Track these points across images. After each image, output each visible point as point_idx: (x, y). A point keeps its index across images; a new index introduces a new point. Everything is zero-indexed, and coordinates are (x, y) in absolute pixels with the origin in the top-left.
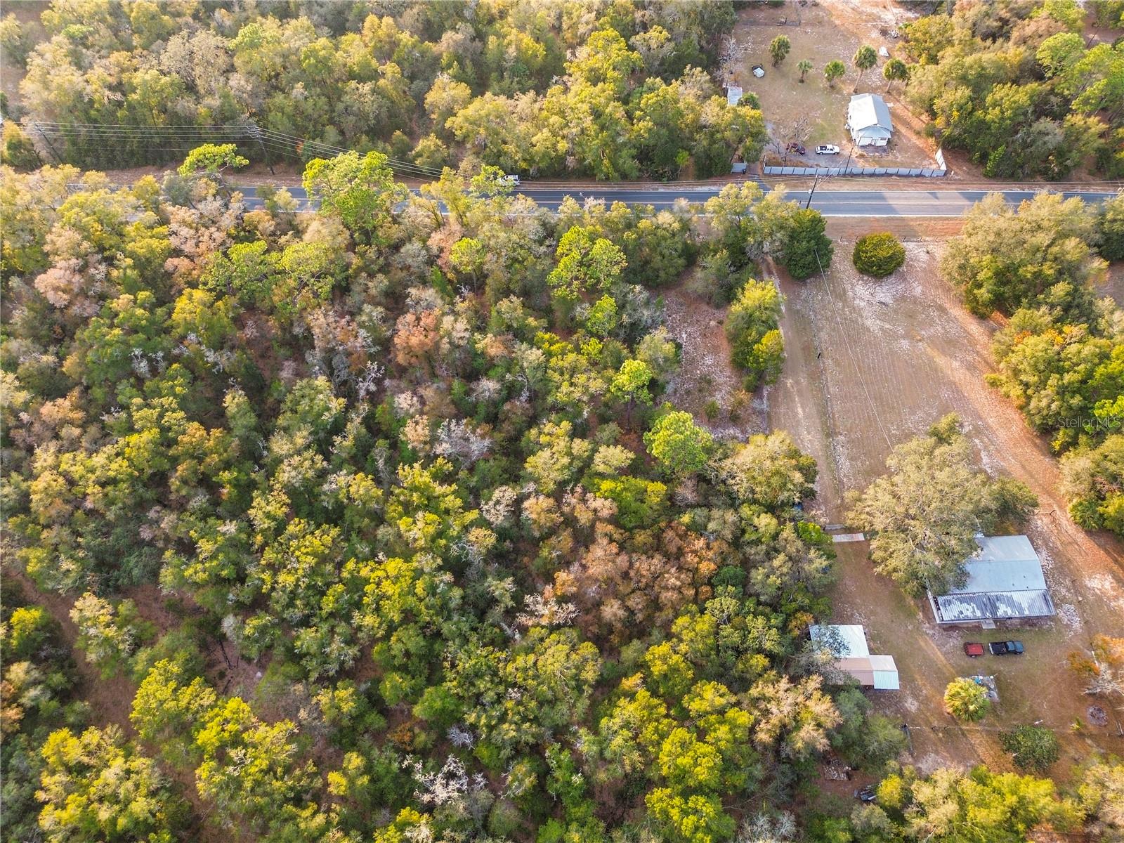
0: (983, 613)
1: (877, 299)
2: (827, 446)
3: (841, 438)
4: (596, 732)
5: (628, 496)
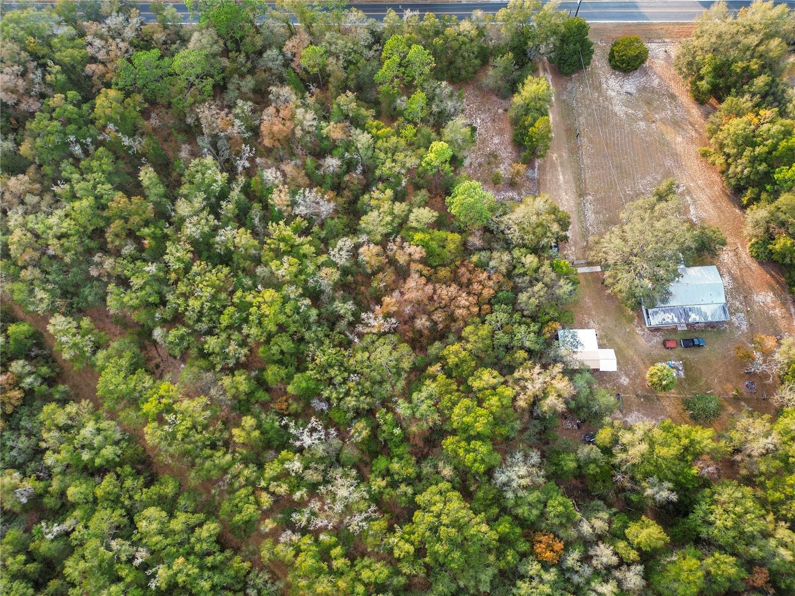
0: (679, 319)
1: (624, 90)
2: (579, 204)
3: (589, 197)
4: (410, 402)
5: (434, 245)
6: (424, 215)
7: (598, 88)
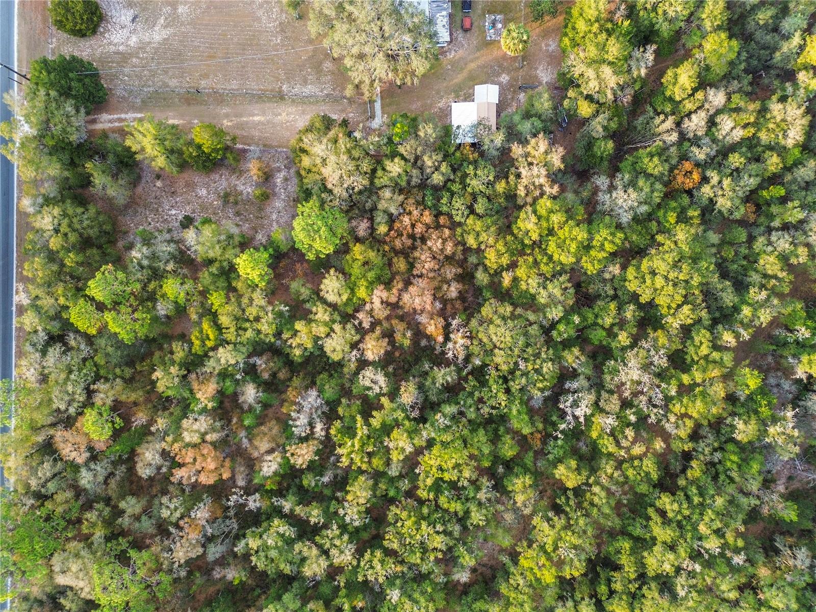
0: (445, 9)
1: (128, 24)
2: (293, 101)
3: (285, 88)
5: (371, 275)
6: (332, 286)
7: (124, 57)
